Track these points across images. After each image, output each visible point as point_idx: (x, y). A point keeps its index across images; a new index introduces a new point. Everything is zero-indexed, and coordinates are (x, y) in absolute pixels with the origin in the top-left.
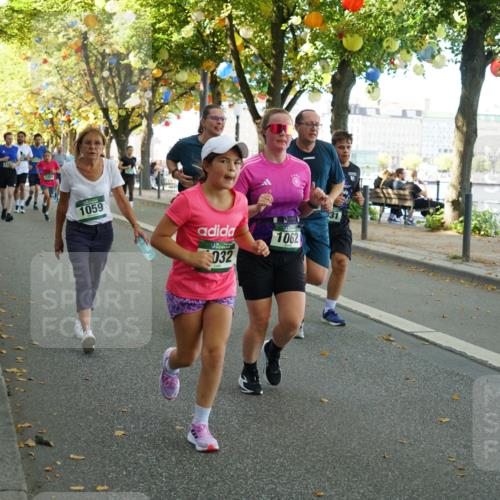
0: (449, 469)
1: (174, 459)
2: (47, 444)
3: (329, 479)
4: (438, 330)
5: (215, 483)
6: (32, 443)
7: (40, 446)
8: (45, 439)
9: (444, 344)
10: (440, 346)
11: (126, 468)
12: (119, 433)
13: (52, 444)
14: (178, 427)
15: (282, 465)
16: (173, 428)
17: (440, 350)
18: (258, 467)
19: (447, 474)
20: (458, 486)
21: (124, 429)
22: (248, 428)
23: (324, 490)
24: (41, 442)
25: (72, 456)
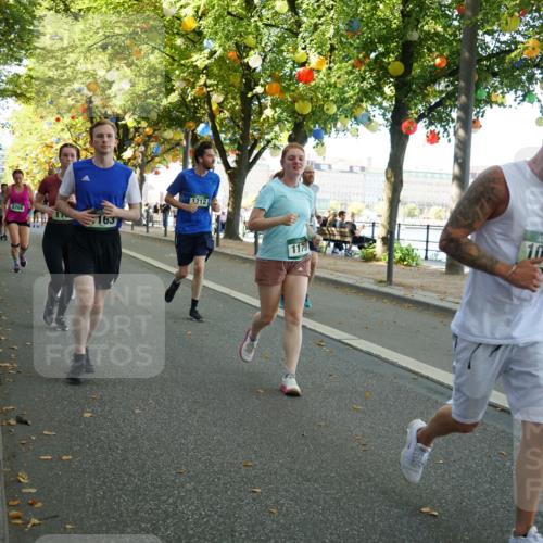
0: (355, 445)
1: (130, 435)
2: (26, 423)
3: (255, 452)
4: (360, 338)
5: (162, 455)
6: (13, 422)
7: (19, 425)
8: (25, 418)
9: (364, 349)
10: (361, 351)
11: (89, 443)
12: (87, 415)
13: (30, 422)
14: (137, 411)
15: (219, 440)
16: (133, 411)
17: (361, 354)
18: (199, 442)
19: (352, 448)
20: (360, 458)
21: (93, 411)
22: (195, 412)
23: (251, 460)
24: (21, 421)
25: (45, 433)
